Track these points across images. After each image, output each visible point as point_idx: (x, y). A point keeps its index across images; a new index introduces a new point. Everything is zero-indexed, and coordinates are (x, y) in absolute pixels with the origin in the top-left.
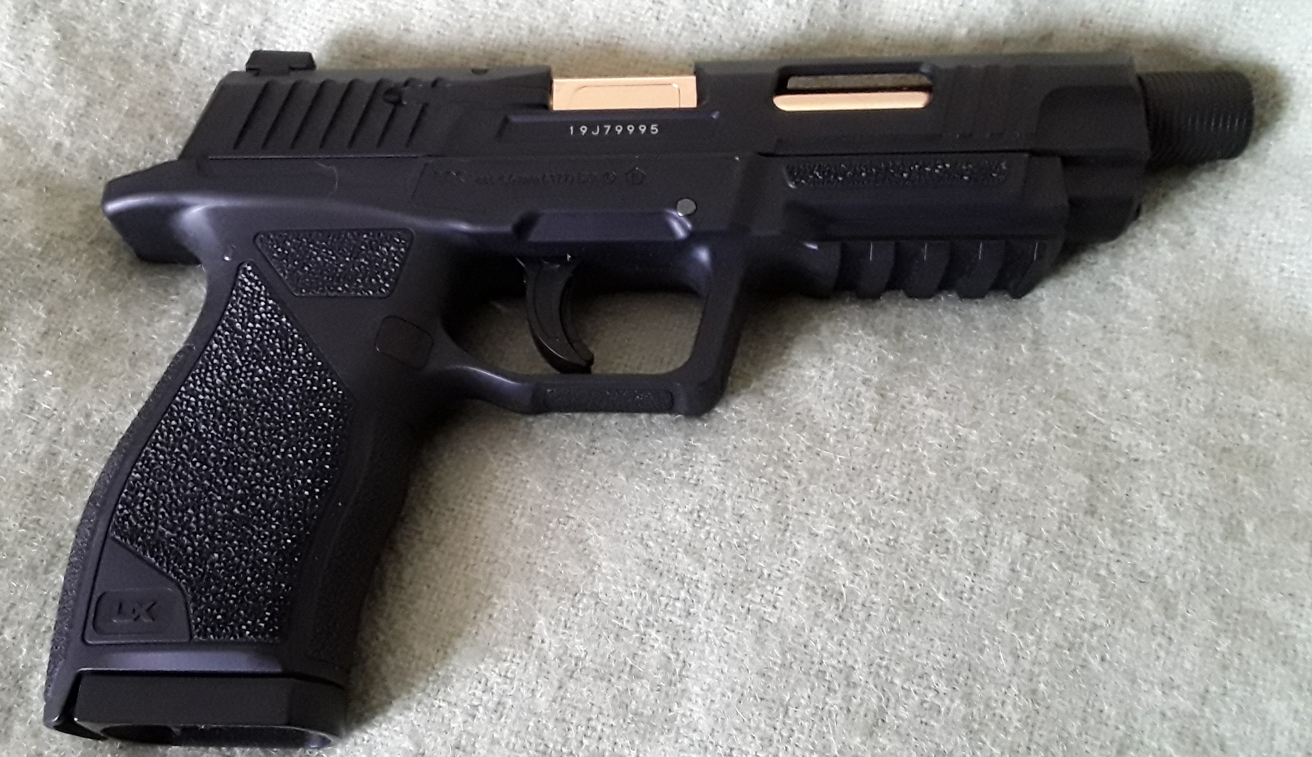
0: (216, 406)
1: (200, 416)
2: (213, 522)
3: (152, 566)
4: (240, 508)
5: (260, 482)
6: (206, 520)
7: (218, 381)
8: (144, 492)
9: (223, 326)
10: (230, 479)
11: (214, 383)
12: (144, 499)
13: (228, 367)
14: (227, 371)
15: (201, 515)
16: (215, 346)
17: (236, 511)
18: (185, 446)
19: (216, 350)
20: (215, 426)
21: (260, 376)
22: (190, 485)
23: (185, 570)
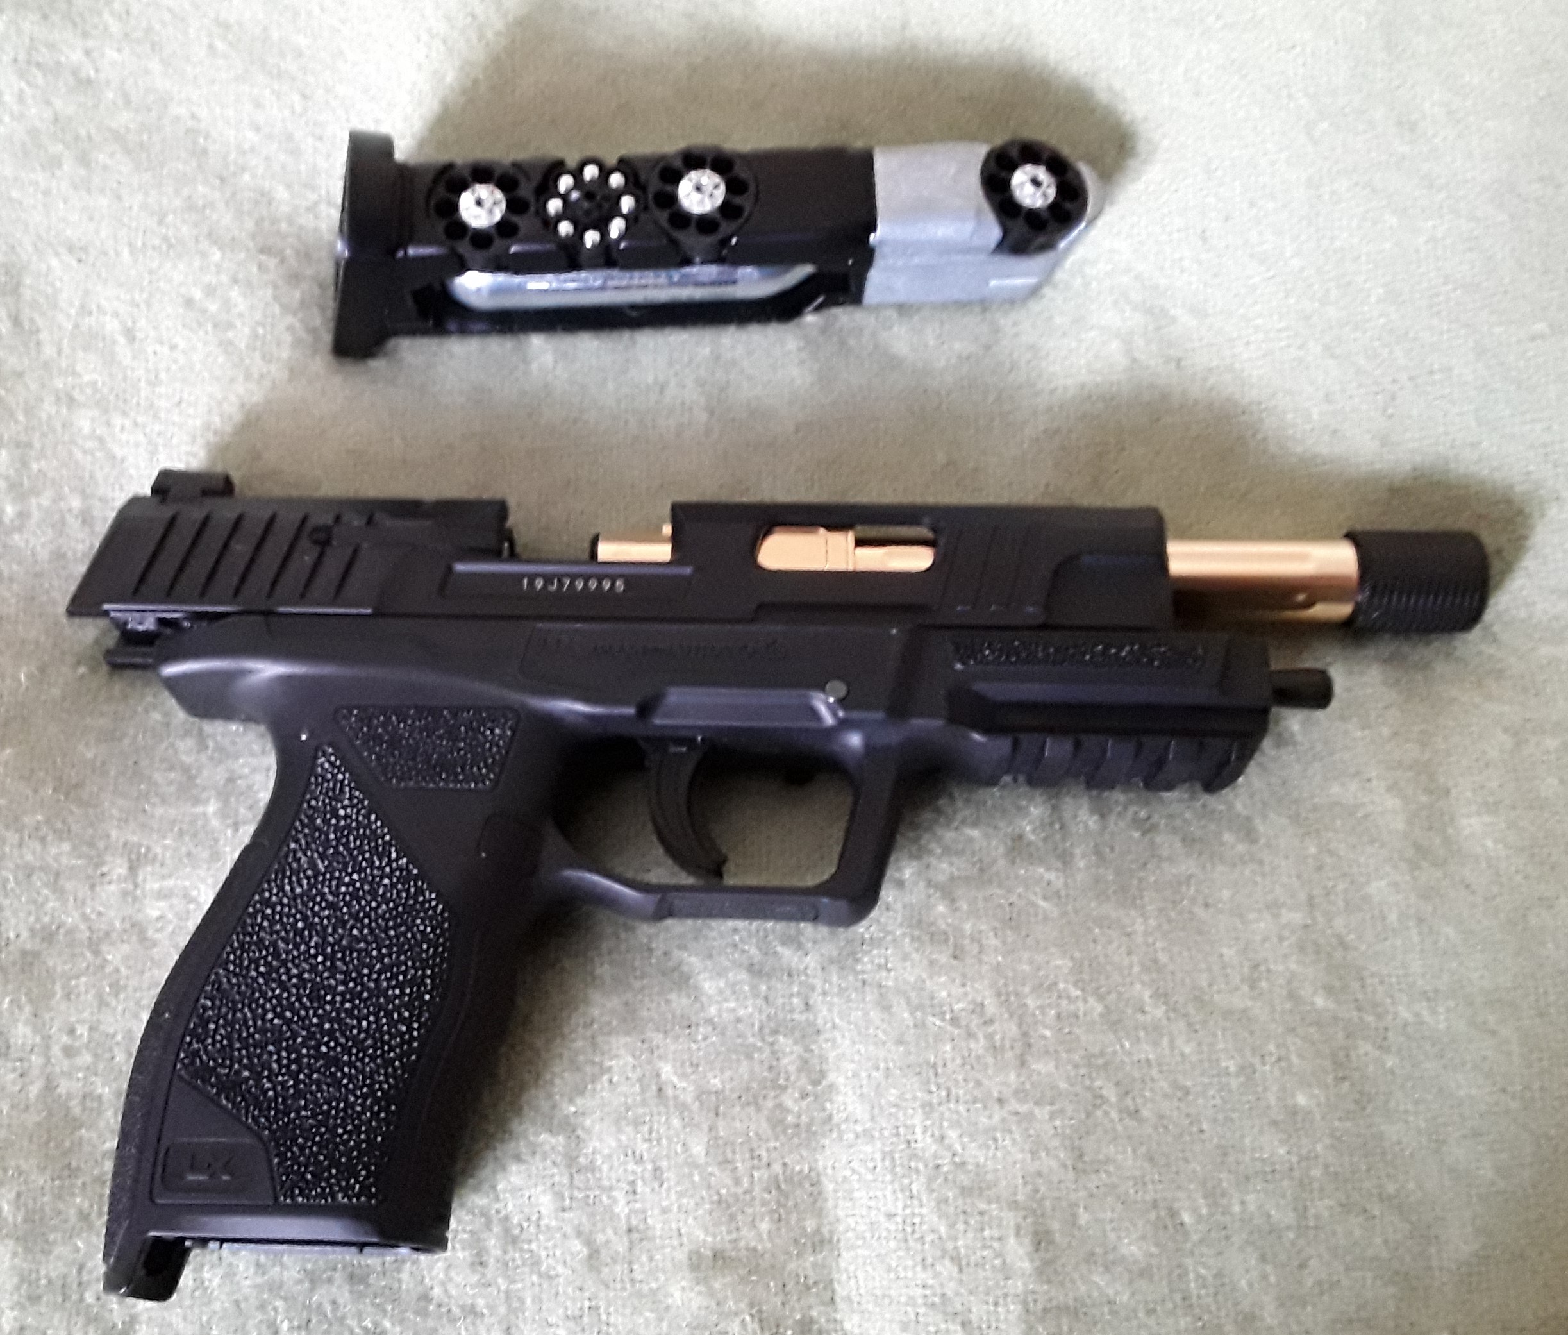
0: (297, 921)
1: (278, 932)
2: (297, 1061)
3: (229, 1112)
4: (327, 1044)
5: (350, 1013)
6: (288, 1058)
7: (298, 890)
8: (216, 1023)
9: (301, 821)
10: (316, 1010)
11: (292, 890)
12: (215, 1030)
13: (309, 873)
14: (308, 878)
15: (284, 1054)
16: (293, 846)
17: (324, 1049)
18: (262, 969)
19: (295, 851)
20: (297, 946)
21: (347, 885)
22: (270, 1016)
23: (267, 1119)
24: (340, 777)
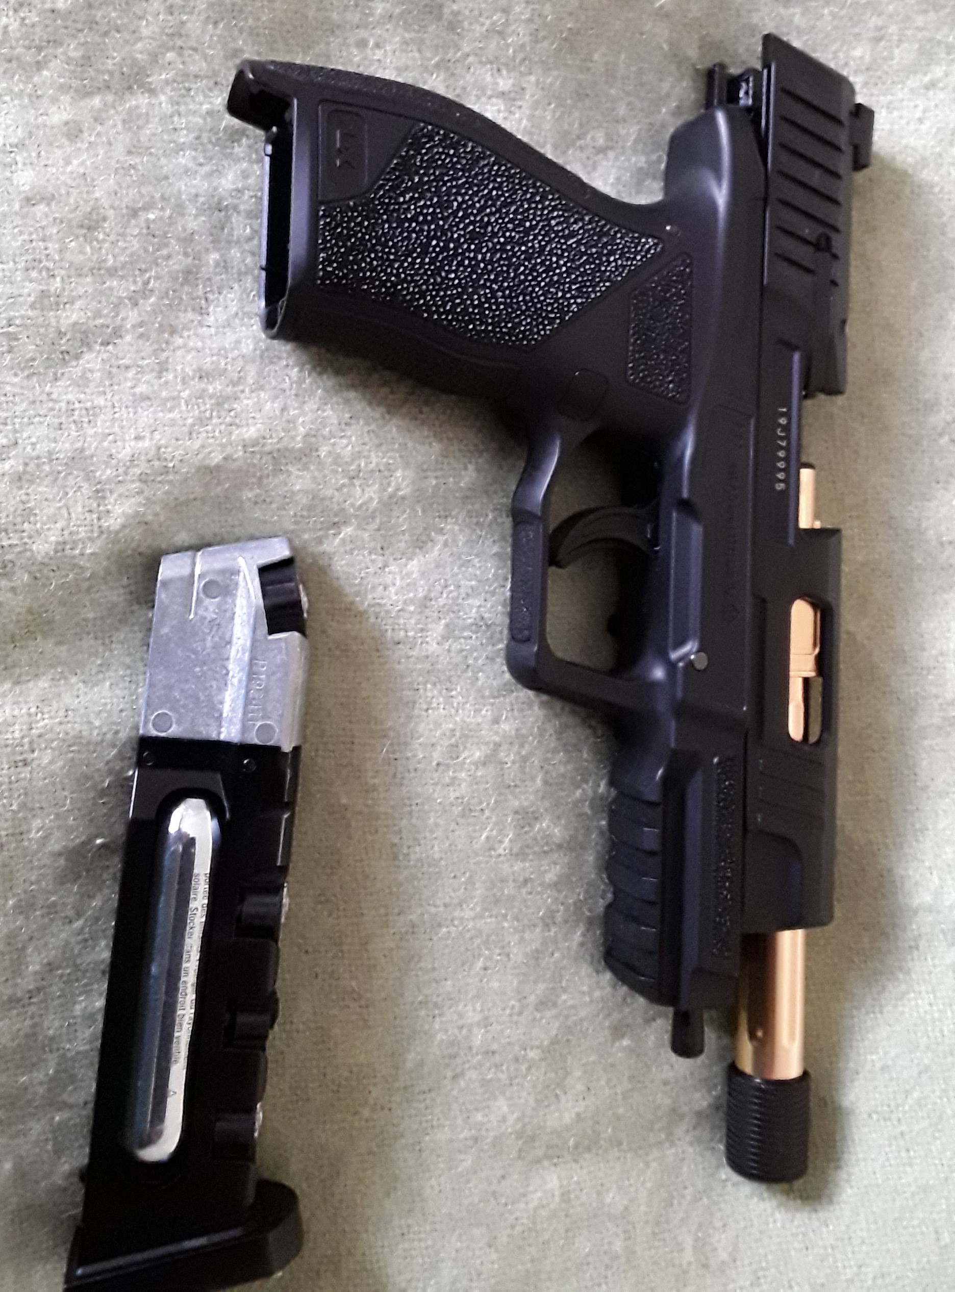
2: (425, 221)
3: (388, 164)
6: (427, 214)
7: (553, 222)
9: (605, 225)
11: (553, 218)
12: (448, 155)
13: (567, 232)
14: (563, 230)
15: (431, 210)
16: (587, 218)
17: (434, 242)
18: (494, 193)
19: (582, 220)
20: (511, 221)
21: (557, 262)
22: (460, 199)
23: (382, 196)
24: (639, 258)
